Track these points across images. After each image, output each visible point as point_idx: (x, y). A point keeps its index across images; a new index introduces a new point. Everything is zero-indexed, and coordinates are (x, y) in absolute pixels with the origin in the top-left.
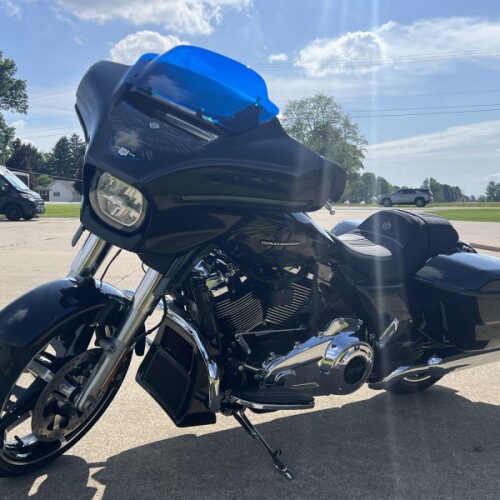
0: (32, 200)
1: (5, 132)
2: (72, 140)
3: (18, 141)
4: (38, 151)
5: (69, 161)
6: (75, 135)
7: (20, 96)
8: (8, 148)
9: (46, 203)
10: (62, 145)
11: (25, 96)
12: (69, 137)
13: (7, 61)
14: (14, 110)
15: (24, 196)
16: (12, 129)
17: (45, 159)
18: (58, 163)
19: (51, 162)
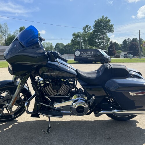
0: (108, 58)
1: (108, 39)
2: (128, 40)
3: (112, 41)
4: (118, 44)
5: (127, 46)
6: (129, 38)
7: (112, 29)
8: (109, 43)
9: (111, 59)
10: (125, 41)
11: (113, 29)
12: (127, 39)
13: (108, 20)
14: (110, 33)
15: (105, 57)
16: (110, 38)
17: (120, 46)
18: (124, 47)
19: (122, 46)
